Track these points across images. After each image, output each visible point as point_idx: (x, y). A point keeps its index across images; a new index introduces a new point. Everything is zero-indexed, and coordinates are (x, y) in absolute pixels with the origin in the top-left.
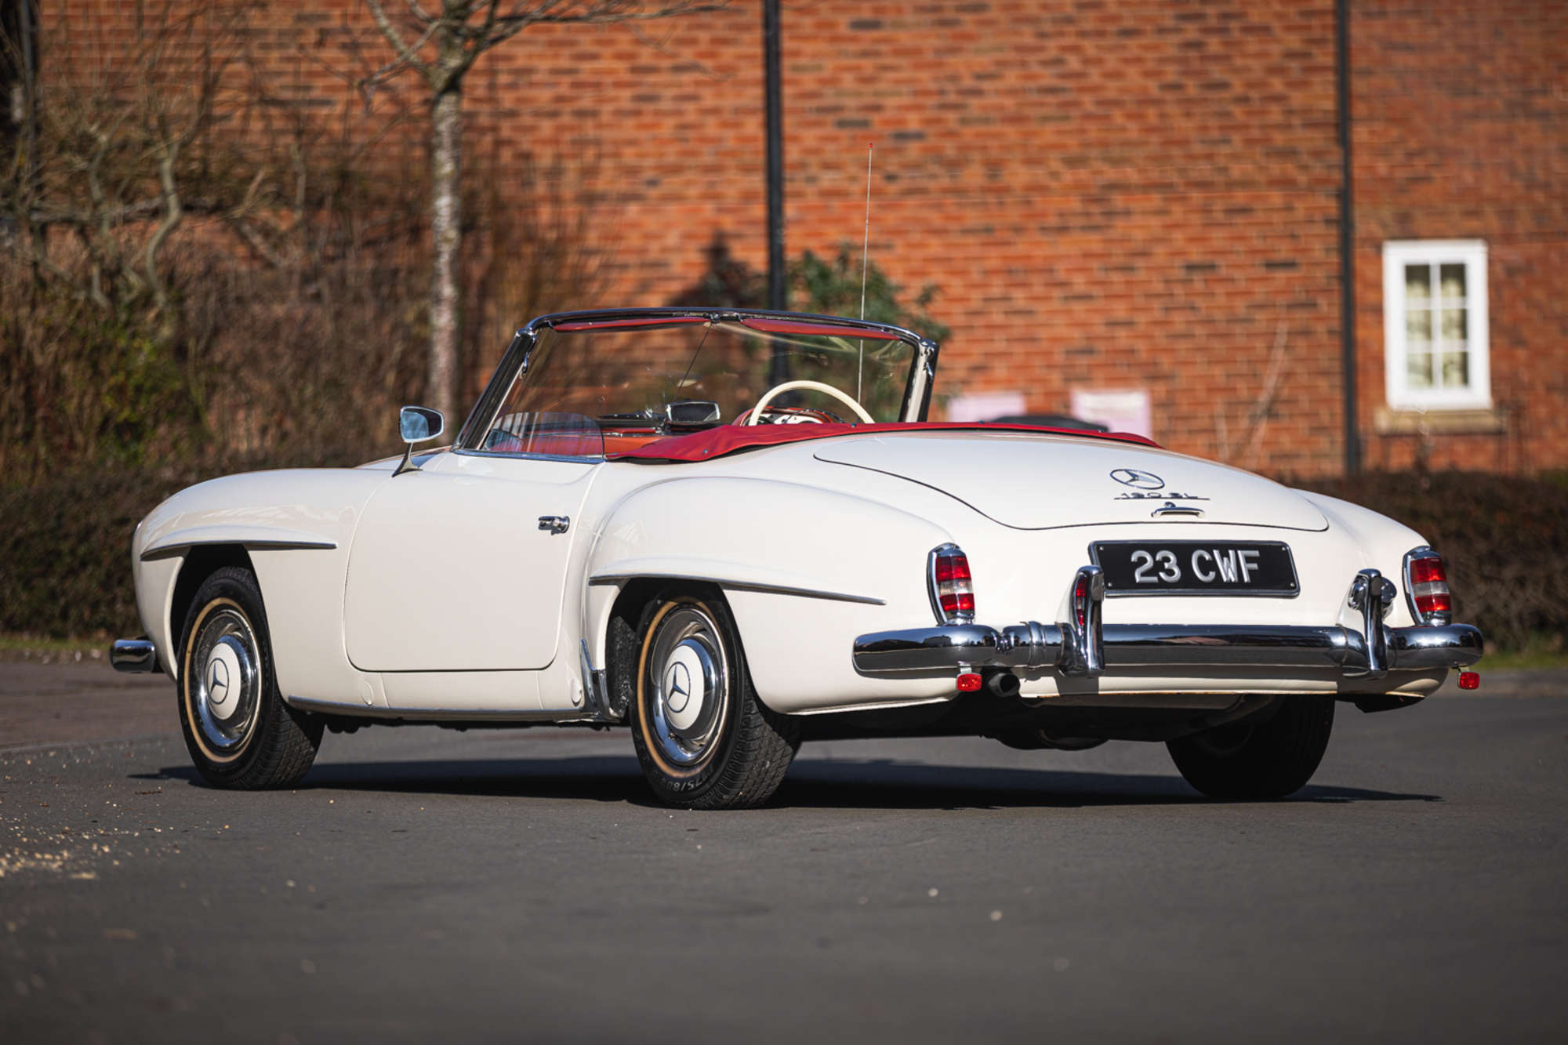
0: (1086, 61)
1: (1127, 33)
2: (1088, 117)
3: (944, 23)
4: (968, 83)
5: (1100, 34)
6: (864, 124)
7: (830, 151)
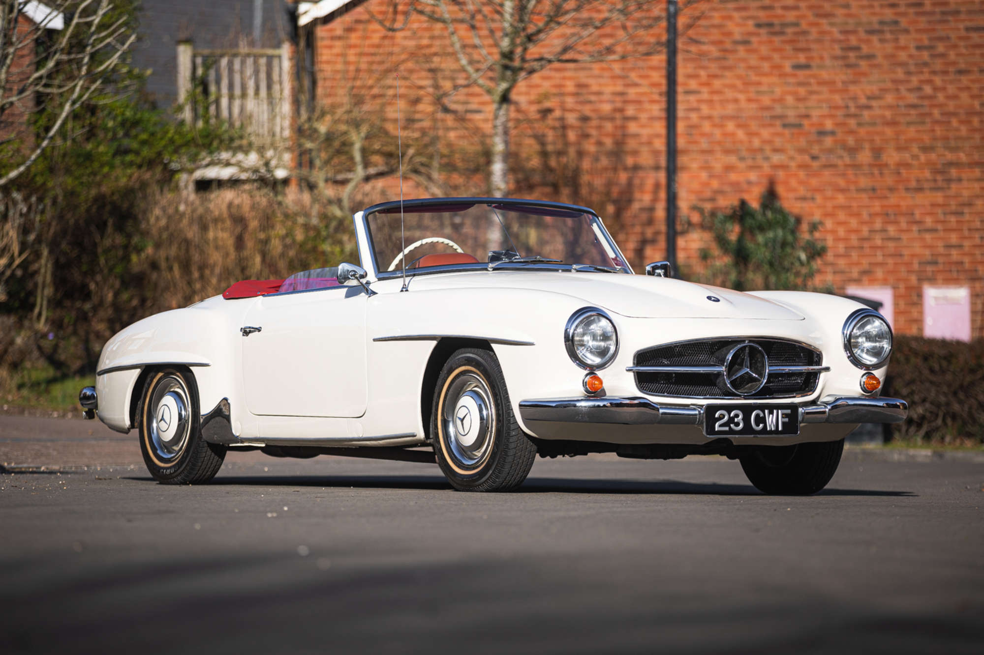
0: (935, 89)
1: (960, 72)
2: (937, 122)
3: (848, 66)
4: (863, 101)
5: (945, 73)
6: (800, 126)
7: (778, 142)
